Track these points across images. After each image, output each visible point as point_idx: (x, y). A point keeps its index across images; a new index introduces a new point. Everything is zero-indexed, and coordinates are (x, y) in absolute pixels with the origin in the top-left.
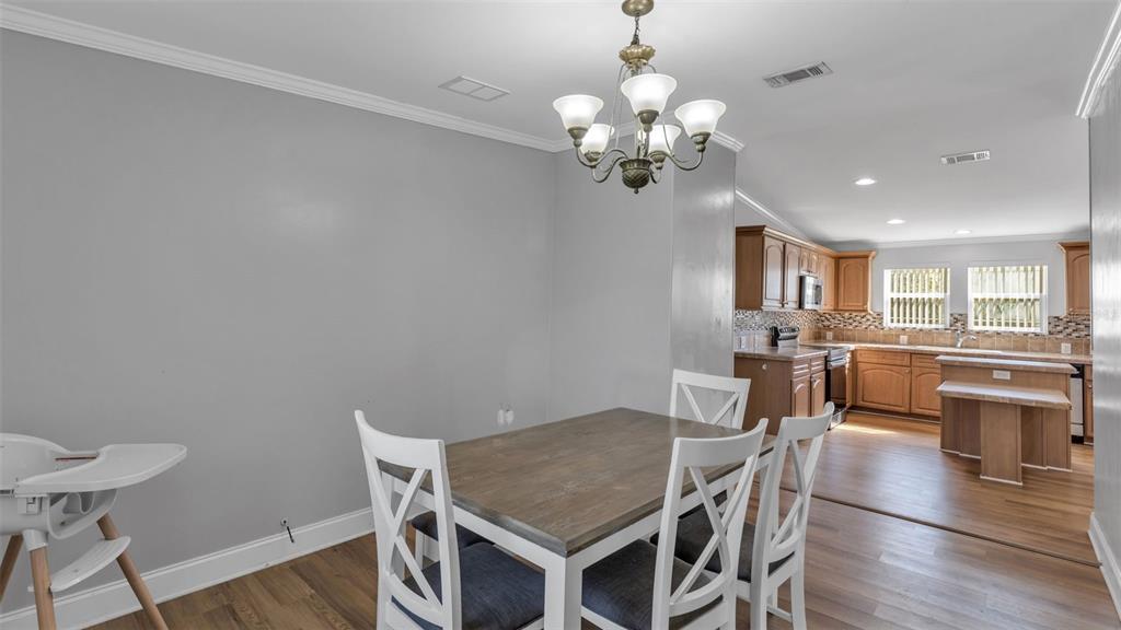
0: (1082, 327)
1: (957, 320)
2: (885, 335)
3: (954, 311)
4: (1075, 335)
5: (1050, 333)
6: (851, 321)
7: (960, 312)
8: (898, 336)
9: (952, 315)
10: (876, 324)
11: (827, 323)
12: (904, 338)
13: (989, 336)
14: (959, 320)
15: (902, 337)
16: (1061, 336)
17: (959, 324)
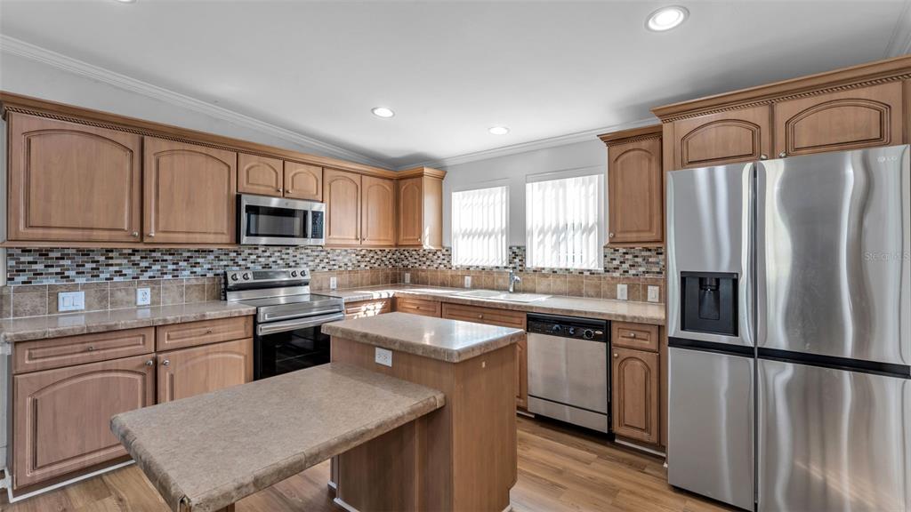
0: (639, 260)
1: (516, 255)
2: (452, 276)
3: (513, 244)
4: (632, 272)
5: (607, 270)
6: (425, 259)
7: (518, 245)
8: (463, 277)
9: (510, 248)
10: (445, 262)
11: (406, 262)
12: (468, 280)
13: (545, 276)
14: (517, 254)
15: (466, 277)
16: (617, 274)
17: (517, 260)
